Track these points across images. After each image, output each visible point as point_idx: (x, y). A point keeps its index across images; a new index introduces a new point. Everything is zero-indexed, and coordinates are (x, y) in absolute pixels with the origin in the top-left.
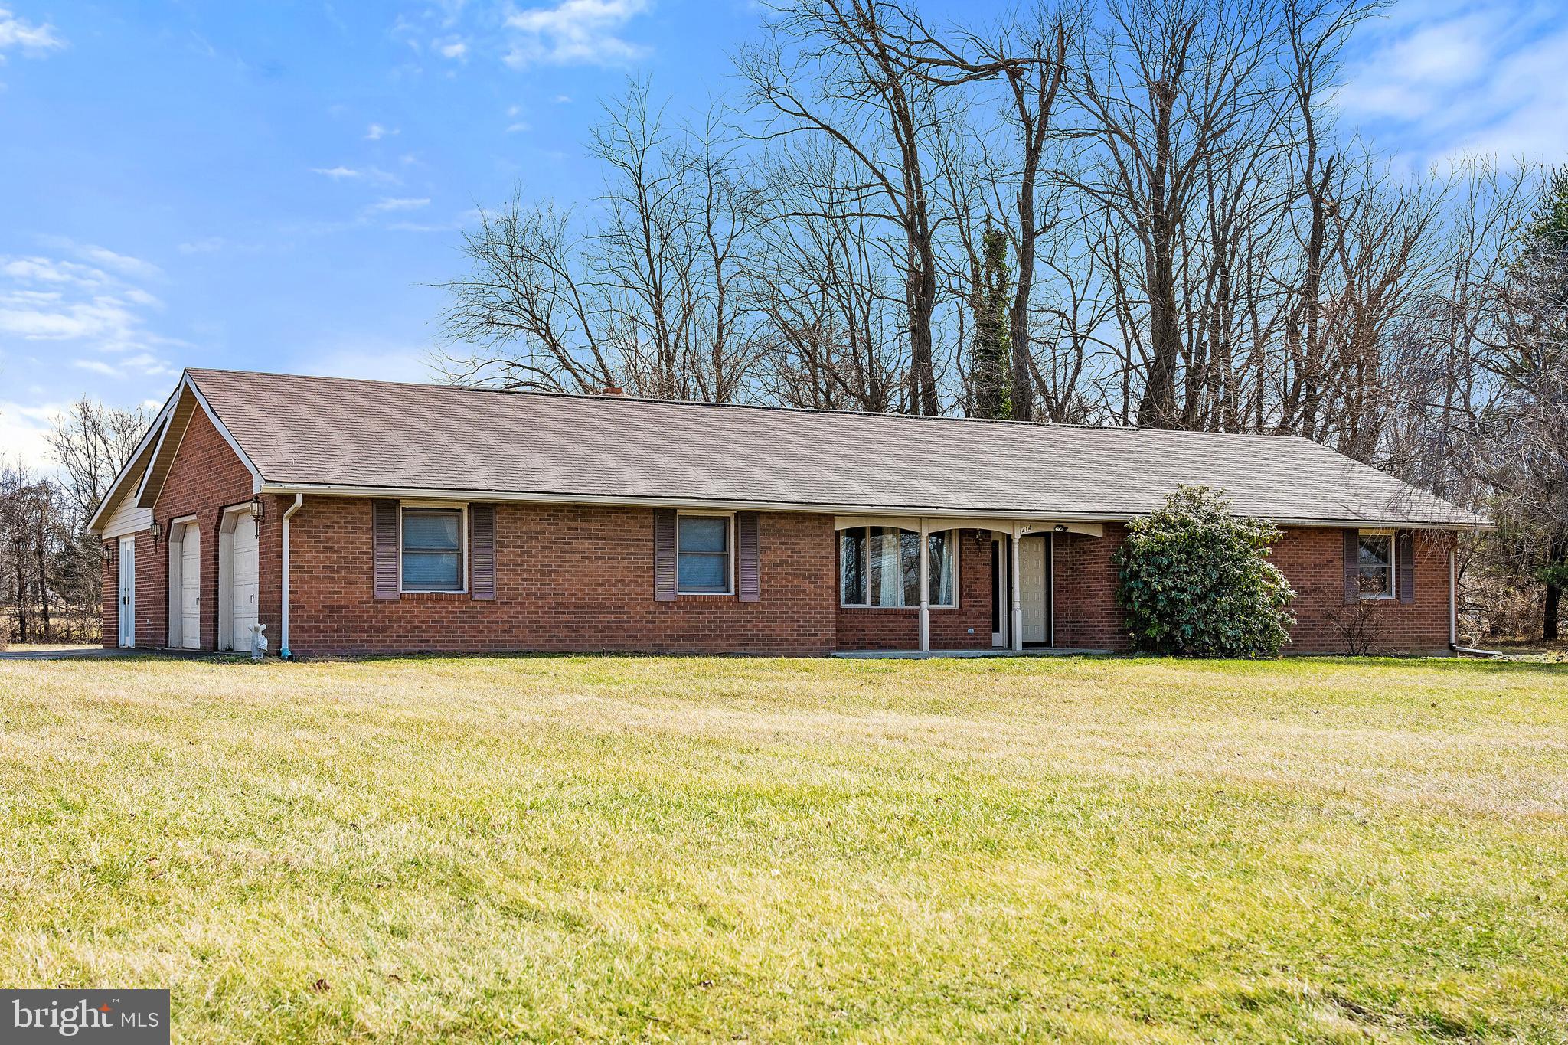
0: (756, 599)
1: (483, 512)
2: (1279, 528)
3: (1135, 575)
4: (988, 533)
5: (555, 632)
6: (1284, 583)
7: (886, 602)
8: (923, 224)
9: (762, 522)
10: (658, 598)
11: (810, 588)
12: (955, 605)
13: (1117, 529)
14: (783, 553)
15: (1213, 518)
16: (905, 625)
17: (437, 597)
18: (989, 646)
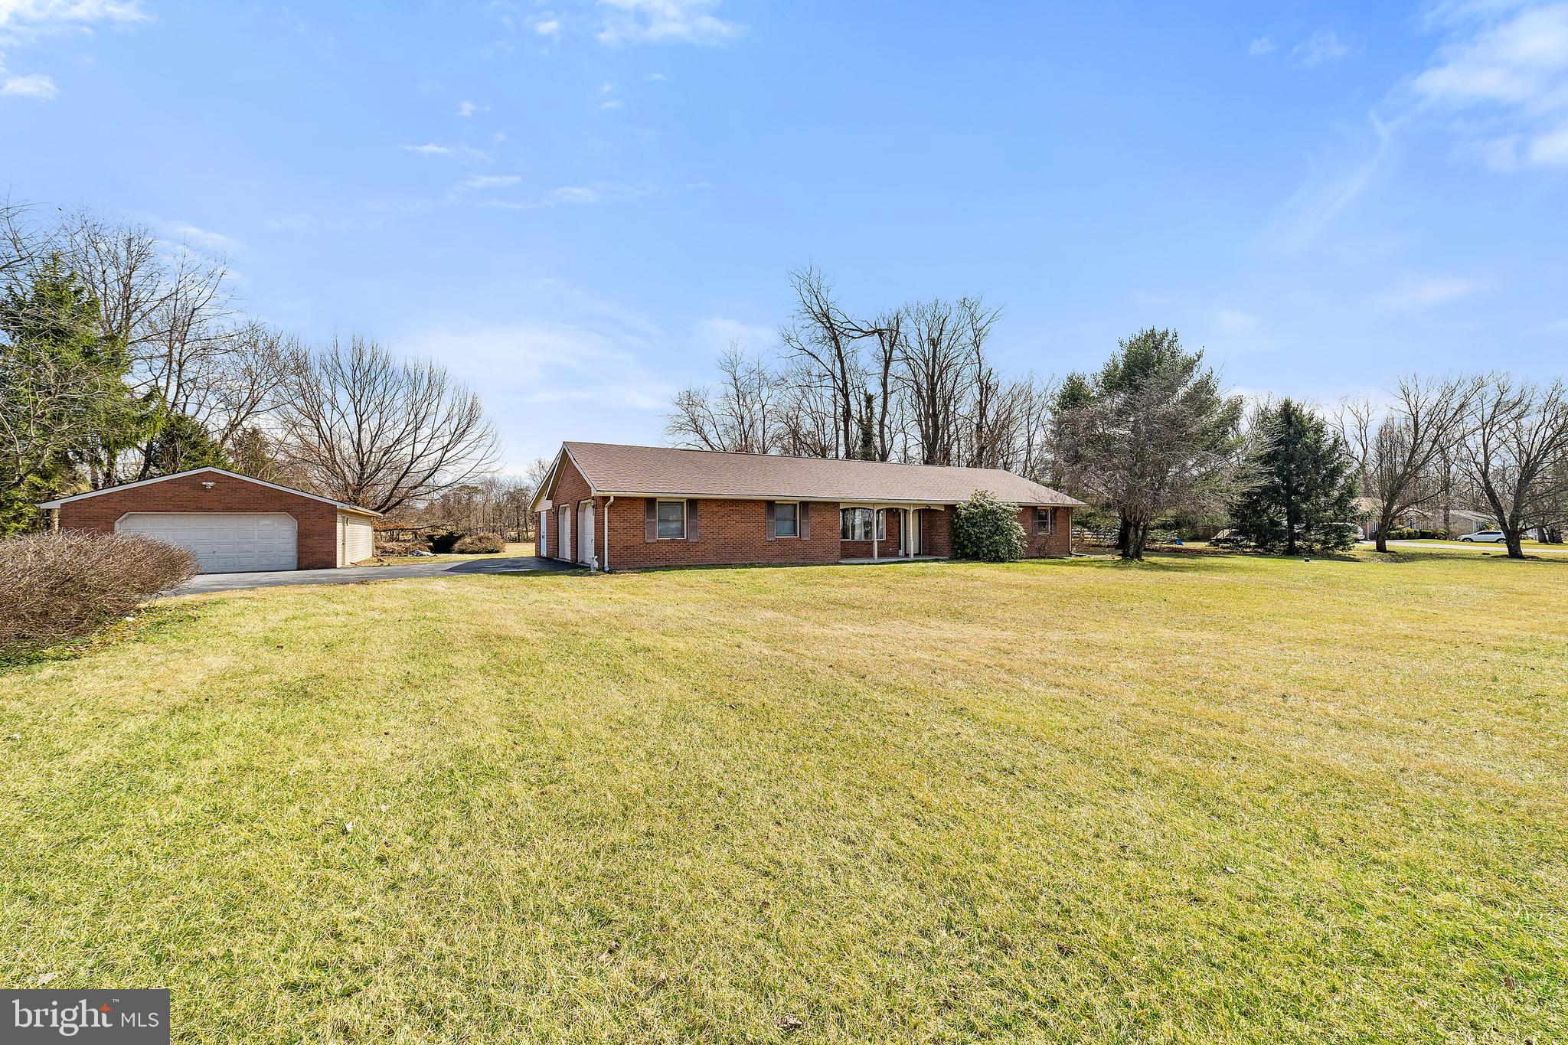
0: (808, 539)
1: (693, 503)
2: (1020, 507)
3: (961, 527)
4: (897, 509)
5: (724, 555)
6: (1022, 529)
7: (856, 538)
8: (847, 391)
9: (810, 506)
10: (768, 539)
11: (830, 534)
12: (884, 539)
13: (952, 508)
14: (820, 519)
15: (992, 503)
16: (865, 548)
17: (673, 541)
18: (897, 555)
